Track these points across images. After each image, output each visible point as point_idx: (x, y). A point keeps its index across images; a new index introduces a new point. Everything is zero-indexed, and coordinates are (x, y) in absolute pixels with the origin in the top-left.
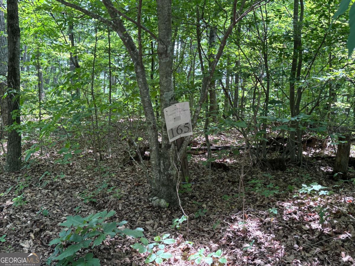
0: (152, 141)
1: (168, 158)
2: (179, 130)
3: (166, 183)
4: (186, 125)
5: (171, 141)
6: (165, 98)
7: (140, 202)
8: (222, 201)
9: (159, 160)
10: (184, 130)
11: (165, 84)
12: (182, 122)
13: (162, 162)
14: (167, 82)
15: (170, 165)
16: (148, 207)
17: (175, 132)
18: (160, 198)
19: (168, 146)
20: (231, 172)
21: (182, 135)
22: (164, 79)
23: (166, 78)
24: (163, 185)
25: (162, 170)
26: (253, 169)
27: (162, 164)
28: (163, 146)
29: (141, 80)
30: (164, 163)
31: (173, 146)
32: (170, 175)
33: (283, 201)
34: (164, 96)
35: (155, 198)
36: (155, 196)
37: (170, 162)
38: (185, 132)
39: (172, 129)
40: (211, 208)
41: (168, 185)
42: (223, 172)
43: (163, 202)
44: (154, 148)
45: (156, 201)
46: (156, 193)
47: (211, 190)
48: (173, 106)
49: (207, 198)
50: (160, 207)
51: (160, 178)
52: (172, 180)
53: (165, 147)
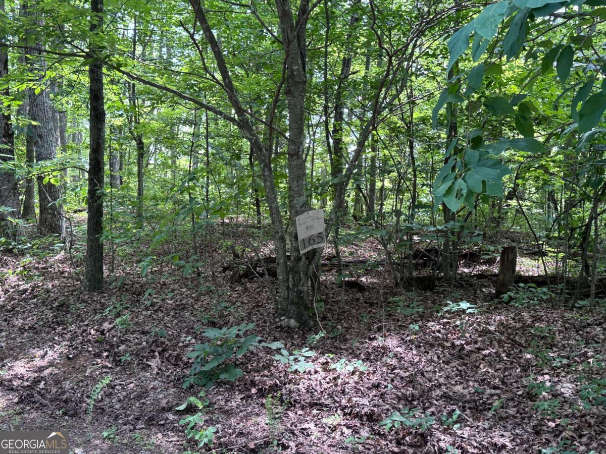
0: (280, 253)
1: (298, 272)
2: (311, 240)
3: (295, 300)
4: (320, 235)
5: (302, 252)
6: (296, 204)
7: (265, 323)
8: (358, 321)
9: (288, 275)
10: (317, 241)
11: (296, 189)
12: (314, 232)
13: (291, 277)
14: (298, 186)
15: (300, 280)
16: (276, 328)
17: (307, 243)
18: (290, 318)
19: (299, 259)
20: (367, 293)
21: (315, 247)
22: (295, 183)
23: (298, 182)
24: (292, 303)
25: (291, 286)
26: (395, 290)
27: (291, 279)
28: (292, 259)
29: (269, 184)
30: (293, 278)
31: (304, 258)
32: (301, 292)
33: (428, 321)
34: (295, 202)
35: (283, 318)
36: (283, 315)
37: (300, 277)
38: (318, 243)
39: (303, 240)
40: (347, 329)
41: (298, 303)
42: (358, 292)
43: (293, 322)
44: (282, 261)
45: (284, 321)
46: (284, 312)
47: (345, 312)
48: (306, 214)
49: (342, 320)
50: (289, 327)
51: (288, 295)
52: (302, 298)
53: (295, 259)
